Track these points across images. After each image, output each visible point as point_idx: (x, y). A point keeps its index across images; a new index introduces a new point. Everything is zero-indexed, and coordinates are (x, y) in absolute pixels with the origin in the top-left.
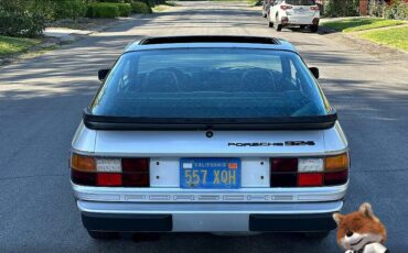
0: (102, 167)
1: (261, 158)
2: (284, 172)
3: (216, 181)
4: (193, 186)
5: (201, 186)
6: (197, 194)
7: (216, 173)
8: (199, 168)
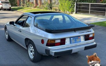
0: (57, 41)
1: (83, 35)
2: (87, 38)
3: (77, 41)
4: (73, 43)
5: (75, 43)
6: (74, 45)
7: (77, 40)
8: (74, 39)
